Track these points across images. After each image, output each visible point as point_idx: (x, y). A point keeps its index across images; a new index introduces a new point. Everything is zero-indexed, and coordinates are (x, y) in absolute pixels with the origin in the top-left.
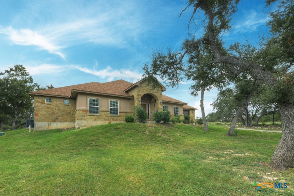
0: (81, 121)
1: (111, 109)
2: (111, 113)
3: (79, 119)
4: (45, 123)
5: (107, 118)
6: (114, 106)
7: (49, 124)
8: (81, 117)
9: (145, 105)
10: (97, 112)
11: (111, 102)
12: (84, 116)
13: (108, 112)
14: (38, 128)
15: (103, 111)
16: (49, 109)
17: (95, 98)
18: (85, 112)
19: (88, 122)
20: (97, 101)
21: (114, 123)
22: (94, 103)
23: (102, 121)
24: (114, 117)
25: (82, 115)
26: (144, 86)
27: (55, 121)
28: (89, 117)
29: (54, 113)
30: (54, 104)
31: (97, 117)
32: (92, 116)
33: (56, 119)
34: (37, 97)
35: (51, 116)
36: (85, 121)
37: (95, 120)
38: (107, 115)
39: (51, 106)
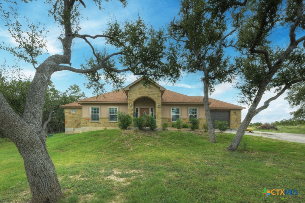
0: (84, 127)
1: (110, 115)
2: (110, 120)
3: (83, 126)
4: (71, 128)
5: (106, 124)
6: (113, 113)
7: (74, 130)
8: (84, 124)
9: (149, 108)
10: (98, 119)
11: (110, 109)
12: (87, 123)
13: (107, 119)
14: (67, 132)
15: (102, 118)
16: (73, 117)
17: (96, 107)
18: (87, 119)
19: (89, 128)
20: (98, 109)
21: (113, 129)
22: (95, 111)
23: (101, 127)
24: (113, 123)
25: (85, 122)
26: (136, 89)
27: (77, 127)
28: (91, 124)
29: (77, 121)
30: (77, 114)
31: (97, 123)
32: (93, 123)
33: (78, 125)
34: (66, 109)
35: (75, 123)
36: (87, 127)
37: (96, 126)
38: (106, 122)
39: (75, 115)
